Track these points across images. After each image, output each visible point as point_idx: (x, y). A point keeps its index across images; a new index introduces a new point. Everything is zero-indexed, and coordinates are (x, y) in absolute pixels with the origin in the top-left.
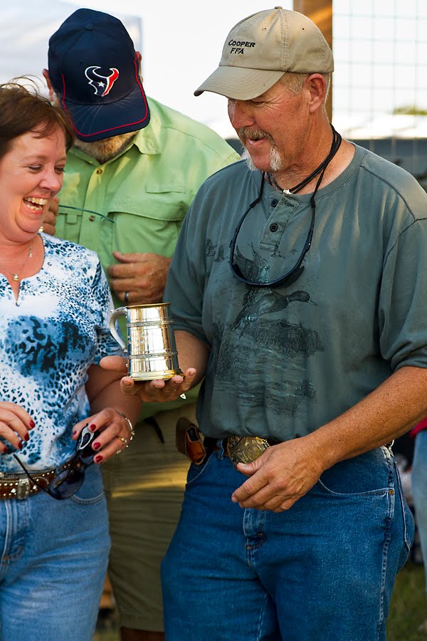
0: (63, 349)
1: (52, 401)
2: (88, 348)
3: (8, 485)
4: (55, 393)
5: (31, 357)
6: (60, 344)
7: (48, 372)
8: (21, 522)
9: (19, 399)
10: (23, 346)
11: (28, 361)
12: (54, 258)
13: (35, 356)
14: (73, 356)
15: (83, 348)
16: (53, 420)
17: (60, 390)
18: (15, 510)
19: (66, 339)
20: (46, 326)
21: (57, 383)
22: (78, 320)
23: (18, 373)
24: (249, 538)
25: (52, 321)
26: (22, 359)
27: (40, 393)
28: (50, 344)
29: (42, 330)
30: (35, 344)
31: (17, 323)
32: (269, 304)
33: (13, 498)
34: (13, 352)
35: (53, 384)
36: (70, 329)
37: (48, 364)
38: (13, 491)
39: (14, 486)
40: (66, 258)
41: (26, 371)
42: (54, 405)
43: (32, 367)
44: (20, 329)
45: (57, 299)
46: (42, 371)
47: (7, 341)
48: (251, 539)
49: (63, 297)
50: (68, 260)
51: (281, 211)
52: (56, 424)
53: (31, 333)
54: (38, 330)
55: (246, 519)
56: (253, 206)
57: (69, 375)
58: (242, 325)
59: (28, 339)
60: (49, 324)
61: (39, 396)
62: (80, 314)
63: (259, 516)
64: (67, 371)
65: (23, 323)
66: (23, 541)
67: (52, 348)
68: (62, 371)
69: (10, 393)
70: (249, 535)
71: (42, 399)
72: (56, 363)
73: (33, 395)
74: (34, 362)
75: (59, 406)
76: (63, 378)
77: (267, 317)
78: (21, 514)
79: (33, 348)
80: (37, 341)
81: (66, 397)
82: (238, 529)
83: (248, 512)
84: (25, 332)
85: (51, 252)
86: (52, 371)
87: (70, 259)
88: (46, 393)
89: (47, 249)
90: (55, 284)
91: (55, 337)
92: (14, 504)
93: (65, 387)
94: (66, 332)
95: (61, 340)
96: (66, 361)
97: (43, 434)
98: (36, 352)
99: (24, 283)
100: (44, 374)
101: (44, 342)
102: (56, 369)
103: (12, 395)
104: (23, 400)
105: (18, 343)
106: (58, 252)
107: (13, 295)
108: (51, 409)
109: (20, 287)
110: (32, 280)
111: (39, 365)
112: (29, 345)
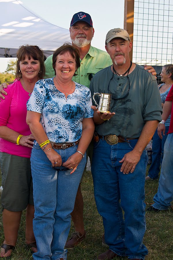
0: (76, 114)
1: (72, 127)
2: (83, 114)
3: (60, 145)
4: (73, 125)
5: (68, 115)
6: (76, 112)
7: (72, 119)
8: (63, 155)
9: (64, 125)
10: (66, 112)
11: (67, 116)
12: (77, 89)
13: (69, 115)
14: (79, 116)
15: (82, 114)
16: (72, 131)
17: (75, 124)
18: (62, 152)
19: (77, 111)
20: (72, 107)
21: (74, 122)
22: (81, 106)
23: (64, 119)
24: (112, 160)
25: (74, 106)
26: (66, 115)
27: (70, 124)
28: (73, 112)
29: (71, 108)
30: (69, 112)
31: (65, 106)
32: (120, 104)
33: (62, 149)
34: (64, 113)
35: (73, 122)
36: (78, 108)
37: (72, 117)
38: (62, 147)
39: (62, 146)
40: (81, 89)
41: (66, 118)
42: (73, 128)
43: (68, 117)
44: (66, 107)
45: (77, 100)
46: (70, 119)
47: (62, 110)
48: (113, 160)
49: (78, 100)
50: (81, 90)
51: (121, 81)
52: (73, 132)
53: (68, 109)
54: (70, 108)
55: (112, 156)
56: (111, 80)
57: (77, 120)
58: (113, 109)
59: (68, 110)
60: (73, 107)
61: (69, 125)
62: (82, 105)
63: (115, 155)
64: (77, 119)
65: (67, 106)
66: (64, 160)
67: (74, 113)
68: (76, 119)
69: (62, 123)
70: (113, 159)
71: (70, 126)
72: (74, 117)
73: (67, 124)
74: (69, 116)
75: (74, 128)
76: (76, 121)
77: (120, 107)
78: (63, 153)
79: (69, 113)
80: (70, 111)
81: (76, 126)
82: (110, 158)
83: (112, 154)
84: (67, 108)
85: (77, 88)
86: (73, 119)
87: (82, 89)
88: (71, 125)
89: (76, 87)
90: (77, 96)
91: (75, 110)
92: (62, 150)
93: (76, 123)
94: (77, 109)
95: (76, 111)
96: (77, 117)
97: (69, 134)
98: (70, 114)
99: (68, 96)
100: (71, 120)
101: (72, 111)
102: (74, 118)
103: (62, 124)
104: (65, 126)
105: (65, 111)
106: (79, 88)
107: (66, 99)
108: (72, 128)
109: (68, 97)
110: (71, 95)
111: (70, 117)
112: (68, 112)
